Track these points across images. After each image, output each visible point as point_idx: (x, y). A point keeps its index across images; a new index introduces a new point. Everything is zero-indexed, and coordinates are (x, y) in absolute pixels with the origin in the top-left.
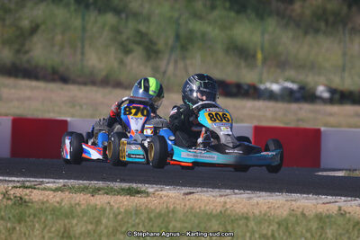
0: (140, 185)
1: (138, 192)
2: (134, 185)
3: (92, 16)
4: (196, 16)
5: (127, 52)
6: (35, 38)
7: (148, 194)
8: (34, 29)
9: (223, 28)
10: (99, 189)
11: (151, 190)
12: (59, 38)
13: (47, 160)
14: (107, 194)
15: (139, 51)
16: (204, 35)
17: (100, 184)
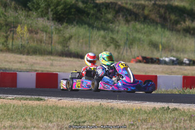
0: (42, 97)
1: (42, 100)
2: (40, 97)
3: (95, 32)
4: (137, 31)
5: (108, 46)
6: (71, 41)
7: (45, 100)
8: (70, 38)
9: (148, 36)
10: (27, 99)
11: (46, 99)
12: (81, 41)
13: (13, 88)
14: (29, 100)
15: (112, 46)
16: (140, 39)
17: (29, 97)
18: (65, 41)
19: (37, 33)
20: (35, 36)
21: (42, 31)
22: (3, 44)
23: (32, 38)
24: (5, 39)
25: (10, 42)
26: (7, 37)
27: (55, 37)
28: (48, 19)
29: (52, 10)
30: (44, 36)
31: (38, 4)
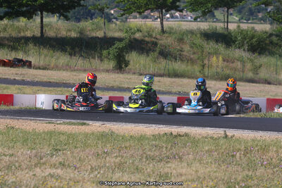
18: (256, 69)
19: (233, 62)
20: (231, 65)
21: (238, 60)
22: (200, 72)
23: (227, 66)
24: (201, 68)
25: (206, 70)
26: (203, 66)
27: (249, 65)
28: (244, 50)
29: (247, 43)
30: (239, 65)
31: (236, 37)
